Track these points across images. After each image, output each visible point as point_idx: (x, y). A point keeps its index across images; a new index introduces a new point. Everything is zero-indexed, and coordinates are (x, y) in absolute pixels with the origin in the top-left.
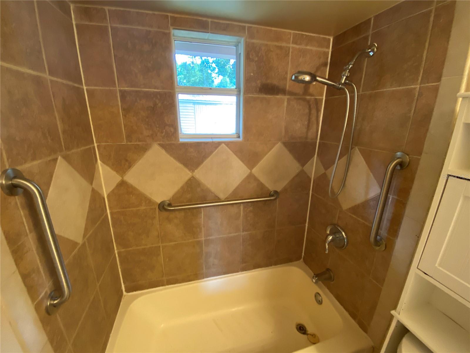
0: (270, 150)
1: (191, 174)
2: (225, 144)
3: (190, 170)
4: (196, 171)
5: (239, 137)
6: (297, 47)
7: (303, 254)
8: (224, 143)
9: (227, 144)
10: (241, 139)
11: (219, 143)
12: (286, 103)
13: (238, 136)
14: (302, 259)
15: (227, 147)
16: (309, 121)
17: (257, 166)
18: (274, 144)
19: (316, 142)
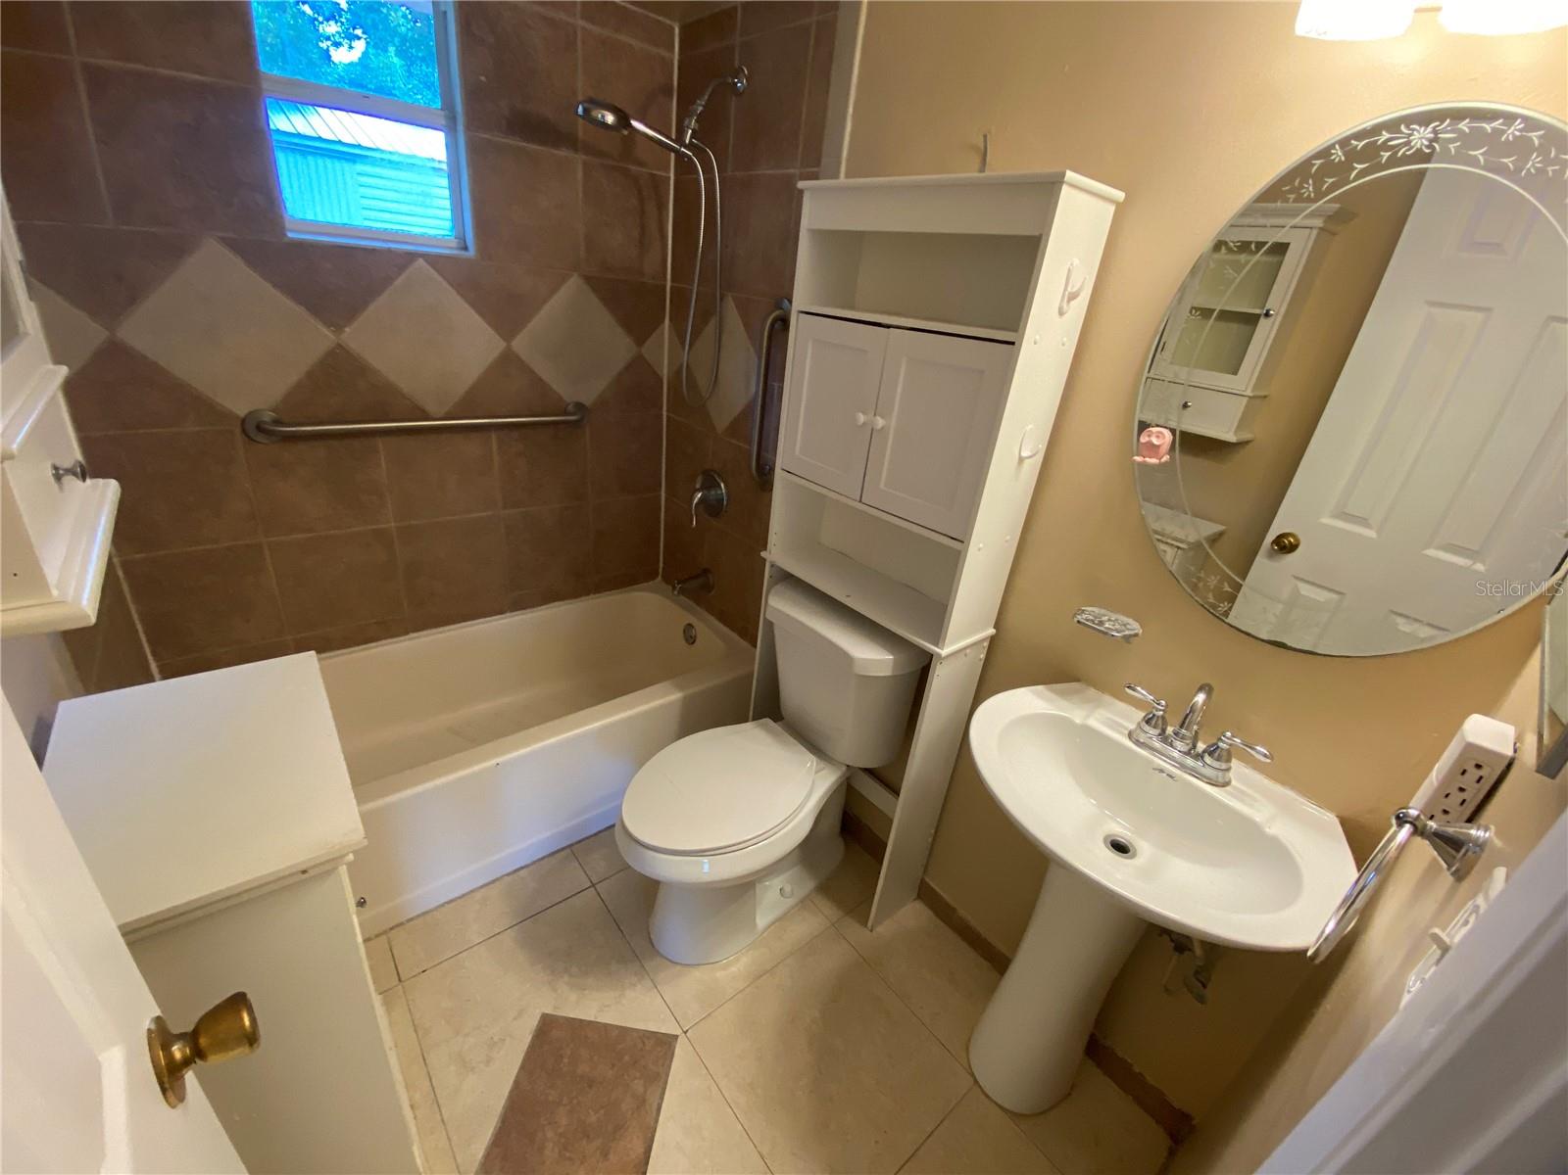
0: (553, 291)
1: (332, 336)
2: (426, 261)
3: (328, 324)
4: (347, 329)
5: (466, 248)
6: (596, 29)
7: (661, 565)
8: (425, 256)
9: (434, 261)
10: (472, 253)
11: (411, 257)
12: (580, 175)
13: (462, 245)
14: (660, 577)
15: (432, 271)
16: (643, 228)
17: (525, 331)
18: (564, 279)
19: (665, 287)
